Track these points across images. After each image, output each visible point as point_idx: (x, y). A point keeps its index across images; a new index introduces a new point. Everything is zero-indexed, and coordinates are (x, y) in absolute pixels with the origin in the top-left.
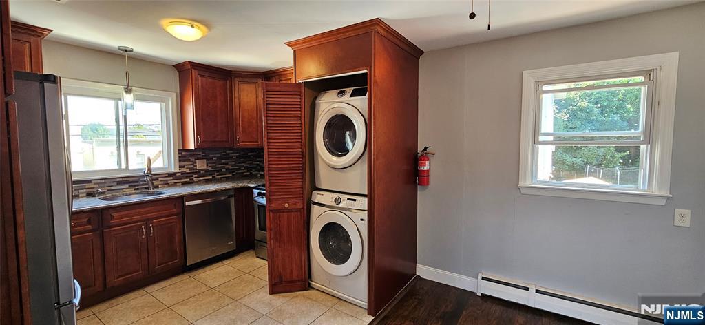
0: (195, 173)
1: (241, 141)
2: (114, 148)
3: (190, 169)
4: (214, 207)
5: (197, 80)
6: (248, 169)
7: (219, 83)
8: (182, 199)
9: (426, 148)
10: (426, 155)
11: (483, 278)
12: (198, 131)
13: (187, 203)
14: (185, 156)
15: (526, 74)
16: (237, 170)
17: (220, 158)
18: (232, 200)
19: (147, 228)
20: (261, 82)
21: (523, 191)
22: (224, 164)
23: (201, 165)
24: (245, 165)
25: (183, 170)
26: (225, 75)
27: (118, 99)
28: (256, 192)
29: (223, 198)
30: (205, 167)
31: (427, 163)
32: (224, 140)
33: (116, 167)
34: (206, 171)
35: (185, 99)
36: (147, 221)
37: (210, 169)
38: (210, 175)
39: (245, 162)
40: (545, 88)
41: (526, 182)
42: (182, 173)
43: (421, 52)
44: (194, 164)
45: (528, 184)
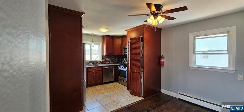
0: (105, 61)
1: (116, 54)
2: (90, 55)
3: (104, 60)
4: (109, 69)
5: (106, 39)
6: (118, 61)
7: (111, 39)
8: (102, 67)
9: (163, 56)
10: (163, 57)
11: (179, 94)
12: (106, 51)
13: (103, 68)
14: (103, 57)
15: (190, 34)
16: (115, 61)
17: (111, 58)
18: (113, 68)
19: (95, 73)
20: (121, 38)
21: (190, 68)
22: (112, 59)
23: (107, 59)
24: (117, 60)
25: (103, 60)
26: (113, 37)
27: (91, 44)
28: (119, 66)
29: (111, 67)
30: (107, 60)
31: (163, 59)
32: (112, 53)
33: (90, 59)
34: (108, 61)
35: (104, 44)
36: (95, 71)
37: (109, 60)
38: (108, 62)
39: (117, 59)
40: (197, 38)
41: (191, 65)
42: (103, 61)
43: (161, 29)
44: (105, 59)
45: (192, 66)
